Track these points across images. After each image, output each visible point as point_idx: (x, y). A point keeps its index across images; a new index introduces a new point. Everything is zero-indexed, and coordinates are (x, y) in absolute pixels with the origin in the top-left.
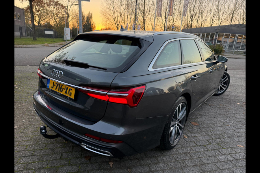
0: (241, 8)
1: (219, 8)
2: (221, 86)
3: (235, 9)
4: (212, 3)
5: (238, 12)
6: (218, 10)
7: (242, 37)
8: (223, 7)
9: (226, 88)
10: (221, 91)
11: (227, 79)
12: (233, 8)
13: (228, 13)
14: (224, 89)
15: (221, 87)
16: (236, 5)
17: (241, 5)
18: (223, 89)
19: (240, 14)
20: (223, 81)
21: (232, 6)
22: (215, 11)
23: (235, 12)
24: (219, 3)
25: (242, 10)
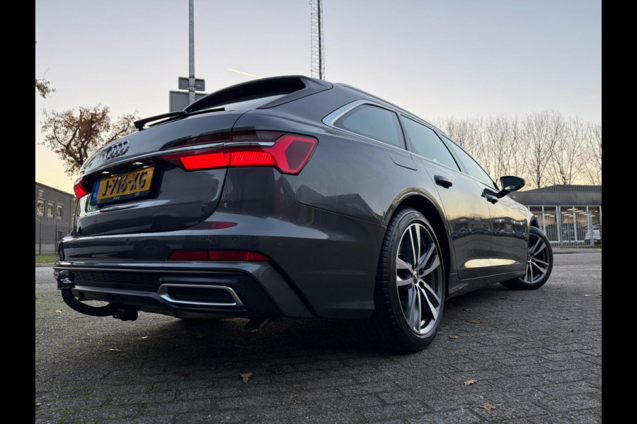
0: (551, 158)
1: (505, 163)
2: (534, 263)
3: (539, 162)
4: (486, 154)
5: (548, 166)
6: (503, 165)
7: (572, 213)
8: (513, 160)
9: (547, 268)
10: (536, 277)
11: (544, 246)
12: (535, 161)
13: (528, 171)
14: (544, 271)
15: (533, 266)
16: (539, 154)
17: (549, 153)
18: (542, 273)
19: (552, 170)
20: (536, 251)
21: (531, 157)
22: (497, 169)
23: (540, 167)
24: (502, 153)
25: (555, 162)
